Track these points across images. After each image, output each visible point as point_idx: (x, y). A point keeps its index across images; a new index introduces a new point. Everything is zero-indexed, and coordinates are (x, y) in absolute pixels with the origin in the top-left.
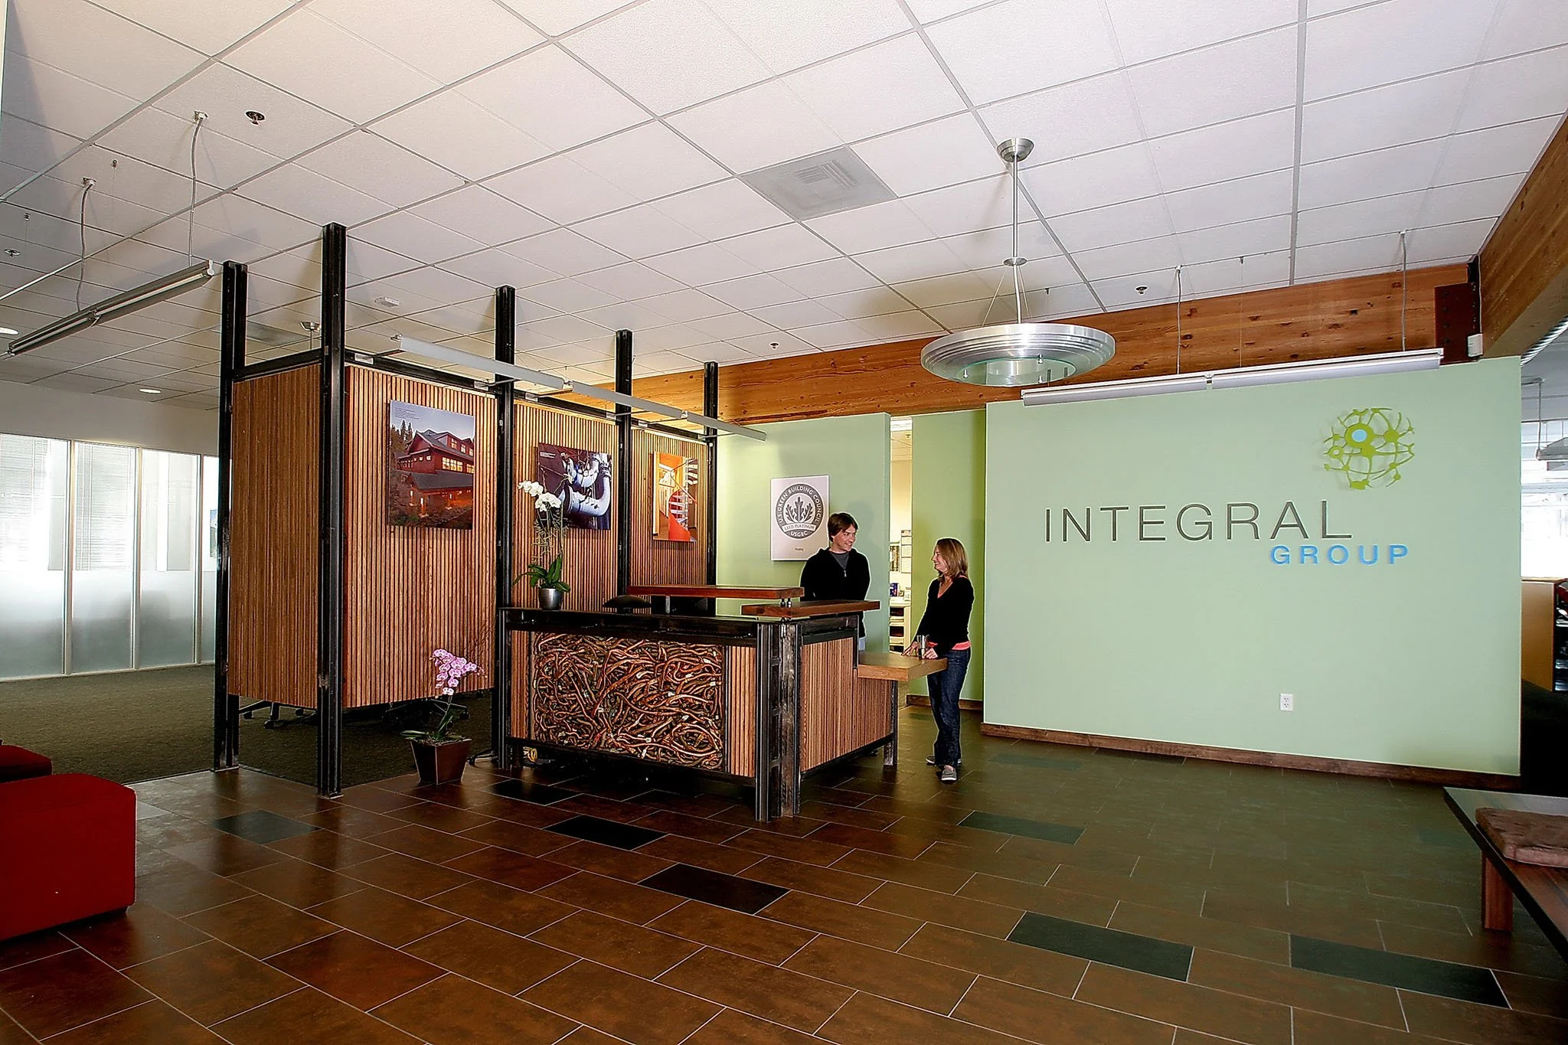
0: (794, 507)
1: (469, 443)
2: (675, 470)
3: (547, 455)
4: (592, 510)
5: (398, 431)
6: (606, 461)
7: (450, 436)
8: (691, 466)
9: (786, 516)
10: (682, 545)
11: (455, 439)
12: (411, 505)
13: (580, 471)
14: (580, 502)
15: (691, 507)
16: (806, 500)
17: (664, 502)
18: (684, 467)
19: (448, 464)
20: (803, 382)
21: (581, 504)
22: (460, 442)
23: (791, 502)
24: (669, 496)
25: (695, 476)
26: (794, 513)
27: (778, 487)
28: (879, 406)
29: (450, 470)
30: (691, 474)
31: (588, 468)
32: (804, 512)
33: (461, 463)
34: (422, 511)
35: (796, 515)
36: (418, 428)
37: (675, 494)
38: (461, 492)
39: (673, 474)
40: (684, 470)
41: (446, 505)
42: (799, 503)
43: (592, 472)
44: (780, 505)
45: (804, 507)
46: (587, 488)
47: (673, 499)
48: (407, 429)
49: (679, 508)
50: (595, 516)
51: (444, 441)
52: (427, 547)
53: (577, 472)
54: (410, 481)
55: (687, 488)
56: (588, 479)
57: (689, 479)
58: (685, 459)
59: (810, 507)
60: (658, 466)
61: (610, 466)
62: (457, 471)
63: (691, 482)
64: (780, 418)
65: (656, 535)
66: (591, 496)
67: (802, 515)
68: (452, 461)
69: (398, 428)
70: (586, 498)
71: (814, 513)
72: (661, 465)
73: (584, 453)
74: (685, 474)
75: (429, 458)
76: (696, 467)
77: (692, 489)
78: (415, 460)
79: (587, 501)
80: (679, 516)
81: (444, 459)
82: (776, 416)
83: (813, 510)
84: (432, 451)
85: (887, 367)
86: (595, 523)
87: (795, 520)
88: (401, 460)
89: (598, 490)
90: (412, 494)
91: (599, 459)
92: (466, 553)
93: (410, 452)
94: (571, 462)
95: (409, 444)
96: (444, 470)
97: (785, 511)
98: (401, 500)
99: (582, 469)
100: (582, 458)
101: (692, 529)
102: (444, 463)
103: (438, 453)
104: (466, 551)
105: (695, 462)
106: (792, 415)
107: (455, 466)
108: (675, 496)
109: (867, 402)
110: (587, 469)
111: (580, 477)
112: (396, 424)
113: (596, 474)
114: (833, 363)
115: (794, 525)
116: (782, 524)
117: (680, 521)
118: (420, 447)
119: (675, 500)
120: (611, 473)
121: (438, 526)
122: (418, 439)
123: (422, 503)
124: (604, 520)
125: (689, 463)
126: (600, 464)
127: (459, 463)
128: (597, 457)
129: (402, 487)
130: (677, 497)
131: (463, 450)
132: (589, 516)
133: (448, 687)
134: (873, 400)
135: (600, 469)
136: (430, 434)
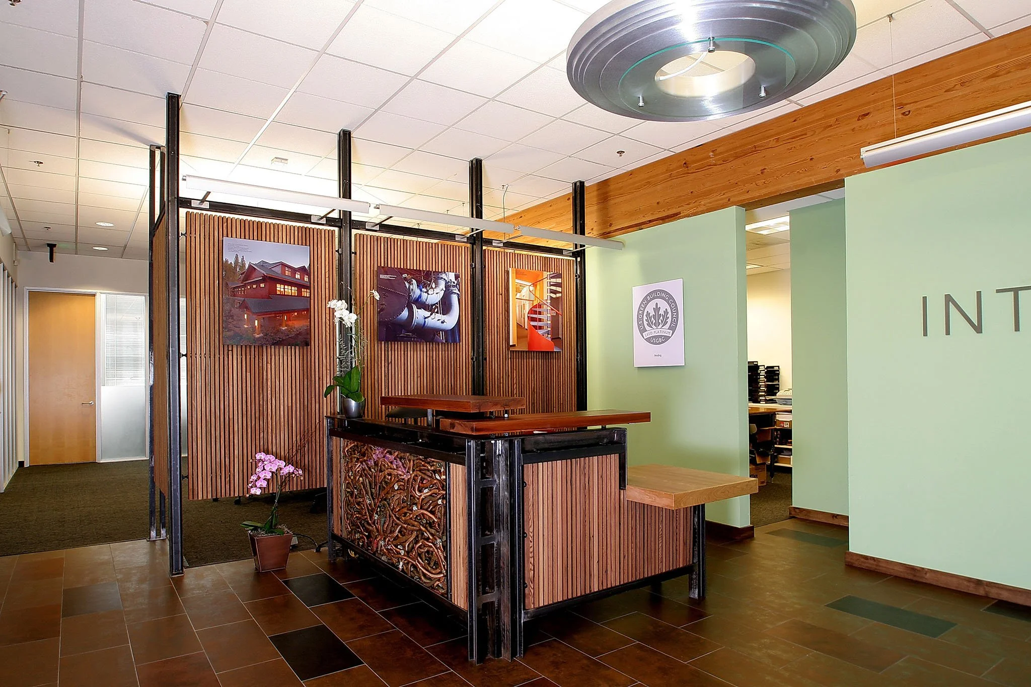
0: (652, 313)
1: (303, 270)
2: (535, 285)
3: (387, 277)
4: (438, 324)
5: (231, 263)
6: (453, 280)
7: (284, 265)
8: (554, 280)
9: (645, 323)
10: (547, 355)
11: (289, 267)
12: (246, 326)
13: (424, 290)
14: (425, 318)
15: (555, 320)
16: (663, 305)
17: (522, 315)
18: (545, 281)
19: (282, 290)
20: (659, 187)
21: (426, 320)
22: (294, 270)
23: (650, 308)
24: (527, 309)
25: (559, 289)
26: (652, 319)
27: (638, 294)
28: (729, 200)
29: (284, 295)
30: (554, 288)
31: (434, 286)
32: (661, 318)
33: (296, 289)
34: (257, 331)
35: (654, 321)
36: (251, 259)
37: (535, 307)
38: (296, 314)
39: (531, 288)
40: (545, 284)
41: (281, 325)
42: (657, 309)
43: (436, 290)
44: (641, 312)
45: (662, 312)
46: (432, 305)
47: (532, 311)
48: (240, 261)
49: (540, 320)
50: (442, 330)
51: (278, 270)
52: (265, 363)
53: (421, 290)
54: (244, 306)
55: (549, 301)
56: (434, 296)
57: (551, 292)
58: (546, 274)
59: (666, 312)
60: (513, 282)
61: (458, 284)
62: (291, 295)
63: (554, 296)
64: (639, 226)
65: (514, 346)
66: (437, 312)
67: (660, 321)
68: (286, 287)
69: (231, 261)
70: (431, 314)
71: (670, 318)
72: (517, 281)
73: (428, 275)
74: (546, 288)
75: (262, 285)
76: (559, 280)
77: (555, 302)
78: (249, 287)
79: (433, 316)
80: (540, 328)
81: (278, 286)
82: (636, 225)
83: (670, 315)
84: (265, 279)
85: (737, 157)
86: (442, 336)
87: (653, 326)
88: (234, 288)
89: (445, 306)
90: (246, 317)
91: (446, 279)
92: (305, 368)
93: (243, 281)
94: (414, 281)
95: (242, 274)
96: (279, 295)
97: (645, 318)
98: (235, 322)
99: (426, 287)
100: (426, 278)
101: (556, 339)
102: (278, 289)
103: (271, 280)
104: (305, 366)
105: (559, 276)
106: (650, 221)
107: (290, 291)
108: (535, 309)
109: (719, 197)
110: (432, 288)
111: (424, 296)
112: (229, 258)
113: (443, 291)
114: (685, 163)
115: (653, 331)
116: (642, 330)
117: (540, 332)
118: (253, 276)
119: (535, 312)
120: (459, 291)
121: (274, 344)
122: (252, 269)
123: (256, 324)
124: (453, 335)
125: (552, 278)
126: (446, 283)
127: (293, 288)
128: (444, 276)
129: (235, 311)
130: (538, 310)
131: (298, 276)
132: (435, 331)
133: (256, 486)
134: (724, 194)
135: (447, 286)
136: (263, 265)
